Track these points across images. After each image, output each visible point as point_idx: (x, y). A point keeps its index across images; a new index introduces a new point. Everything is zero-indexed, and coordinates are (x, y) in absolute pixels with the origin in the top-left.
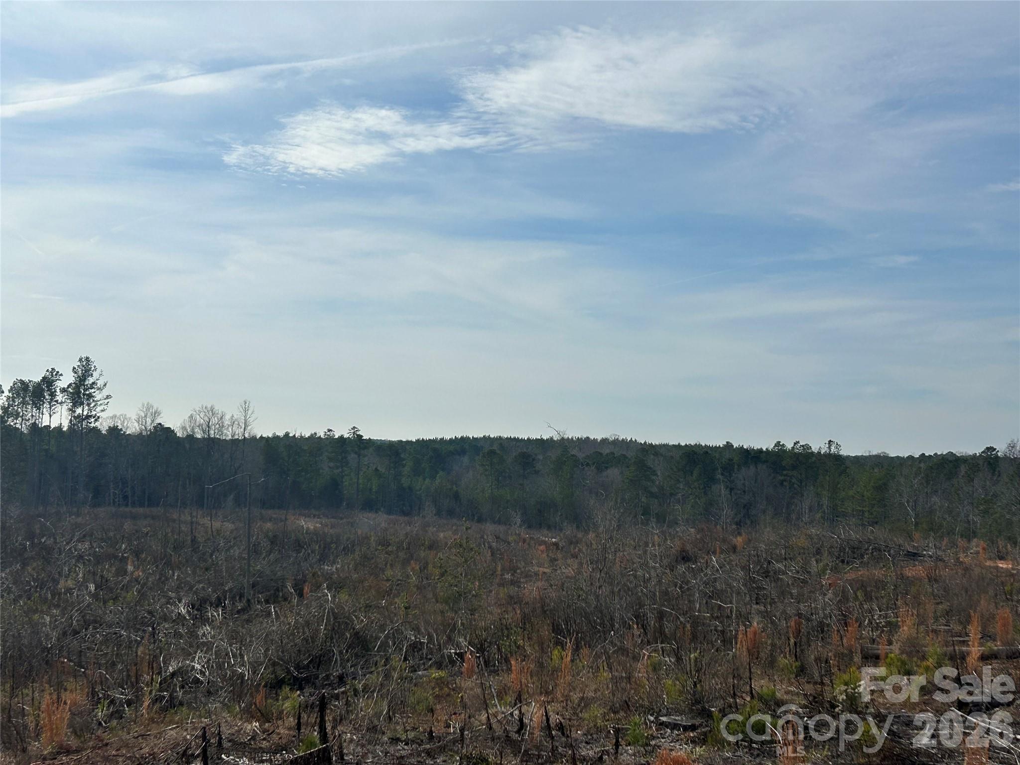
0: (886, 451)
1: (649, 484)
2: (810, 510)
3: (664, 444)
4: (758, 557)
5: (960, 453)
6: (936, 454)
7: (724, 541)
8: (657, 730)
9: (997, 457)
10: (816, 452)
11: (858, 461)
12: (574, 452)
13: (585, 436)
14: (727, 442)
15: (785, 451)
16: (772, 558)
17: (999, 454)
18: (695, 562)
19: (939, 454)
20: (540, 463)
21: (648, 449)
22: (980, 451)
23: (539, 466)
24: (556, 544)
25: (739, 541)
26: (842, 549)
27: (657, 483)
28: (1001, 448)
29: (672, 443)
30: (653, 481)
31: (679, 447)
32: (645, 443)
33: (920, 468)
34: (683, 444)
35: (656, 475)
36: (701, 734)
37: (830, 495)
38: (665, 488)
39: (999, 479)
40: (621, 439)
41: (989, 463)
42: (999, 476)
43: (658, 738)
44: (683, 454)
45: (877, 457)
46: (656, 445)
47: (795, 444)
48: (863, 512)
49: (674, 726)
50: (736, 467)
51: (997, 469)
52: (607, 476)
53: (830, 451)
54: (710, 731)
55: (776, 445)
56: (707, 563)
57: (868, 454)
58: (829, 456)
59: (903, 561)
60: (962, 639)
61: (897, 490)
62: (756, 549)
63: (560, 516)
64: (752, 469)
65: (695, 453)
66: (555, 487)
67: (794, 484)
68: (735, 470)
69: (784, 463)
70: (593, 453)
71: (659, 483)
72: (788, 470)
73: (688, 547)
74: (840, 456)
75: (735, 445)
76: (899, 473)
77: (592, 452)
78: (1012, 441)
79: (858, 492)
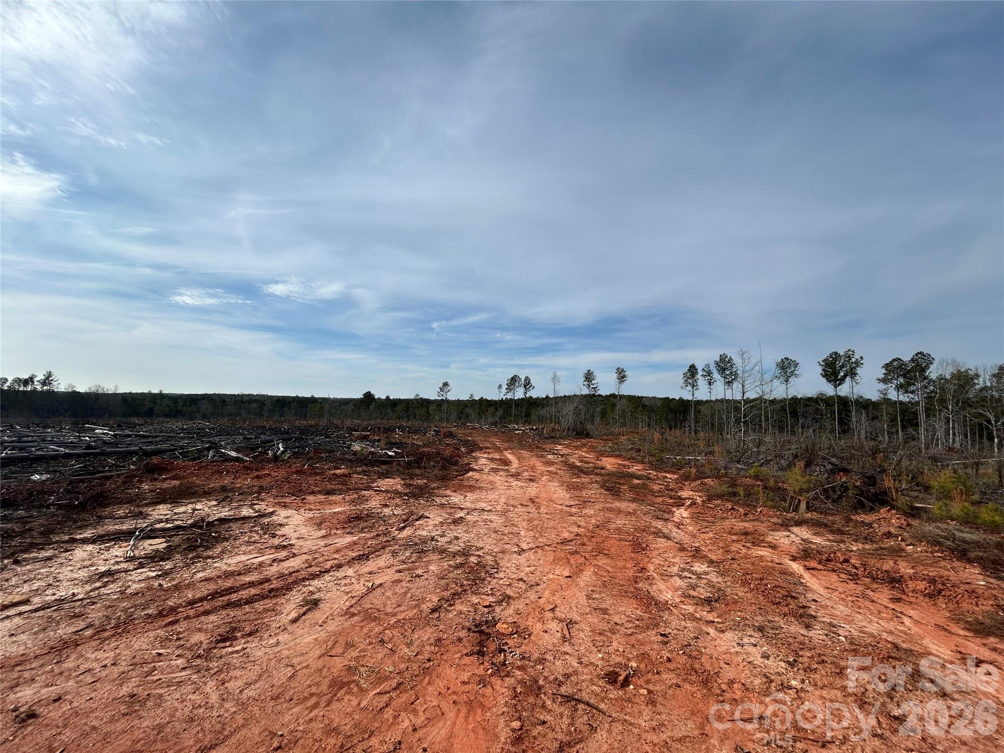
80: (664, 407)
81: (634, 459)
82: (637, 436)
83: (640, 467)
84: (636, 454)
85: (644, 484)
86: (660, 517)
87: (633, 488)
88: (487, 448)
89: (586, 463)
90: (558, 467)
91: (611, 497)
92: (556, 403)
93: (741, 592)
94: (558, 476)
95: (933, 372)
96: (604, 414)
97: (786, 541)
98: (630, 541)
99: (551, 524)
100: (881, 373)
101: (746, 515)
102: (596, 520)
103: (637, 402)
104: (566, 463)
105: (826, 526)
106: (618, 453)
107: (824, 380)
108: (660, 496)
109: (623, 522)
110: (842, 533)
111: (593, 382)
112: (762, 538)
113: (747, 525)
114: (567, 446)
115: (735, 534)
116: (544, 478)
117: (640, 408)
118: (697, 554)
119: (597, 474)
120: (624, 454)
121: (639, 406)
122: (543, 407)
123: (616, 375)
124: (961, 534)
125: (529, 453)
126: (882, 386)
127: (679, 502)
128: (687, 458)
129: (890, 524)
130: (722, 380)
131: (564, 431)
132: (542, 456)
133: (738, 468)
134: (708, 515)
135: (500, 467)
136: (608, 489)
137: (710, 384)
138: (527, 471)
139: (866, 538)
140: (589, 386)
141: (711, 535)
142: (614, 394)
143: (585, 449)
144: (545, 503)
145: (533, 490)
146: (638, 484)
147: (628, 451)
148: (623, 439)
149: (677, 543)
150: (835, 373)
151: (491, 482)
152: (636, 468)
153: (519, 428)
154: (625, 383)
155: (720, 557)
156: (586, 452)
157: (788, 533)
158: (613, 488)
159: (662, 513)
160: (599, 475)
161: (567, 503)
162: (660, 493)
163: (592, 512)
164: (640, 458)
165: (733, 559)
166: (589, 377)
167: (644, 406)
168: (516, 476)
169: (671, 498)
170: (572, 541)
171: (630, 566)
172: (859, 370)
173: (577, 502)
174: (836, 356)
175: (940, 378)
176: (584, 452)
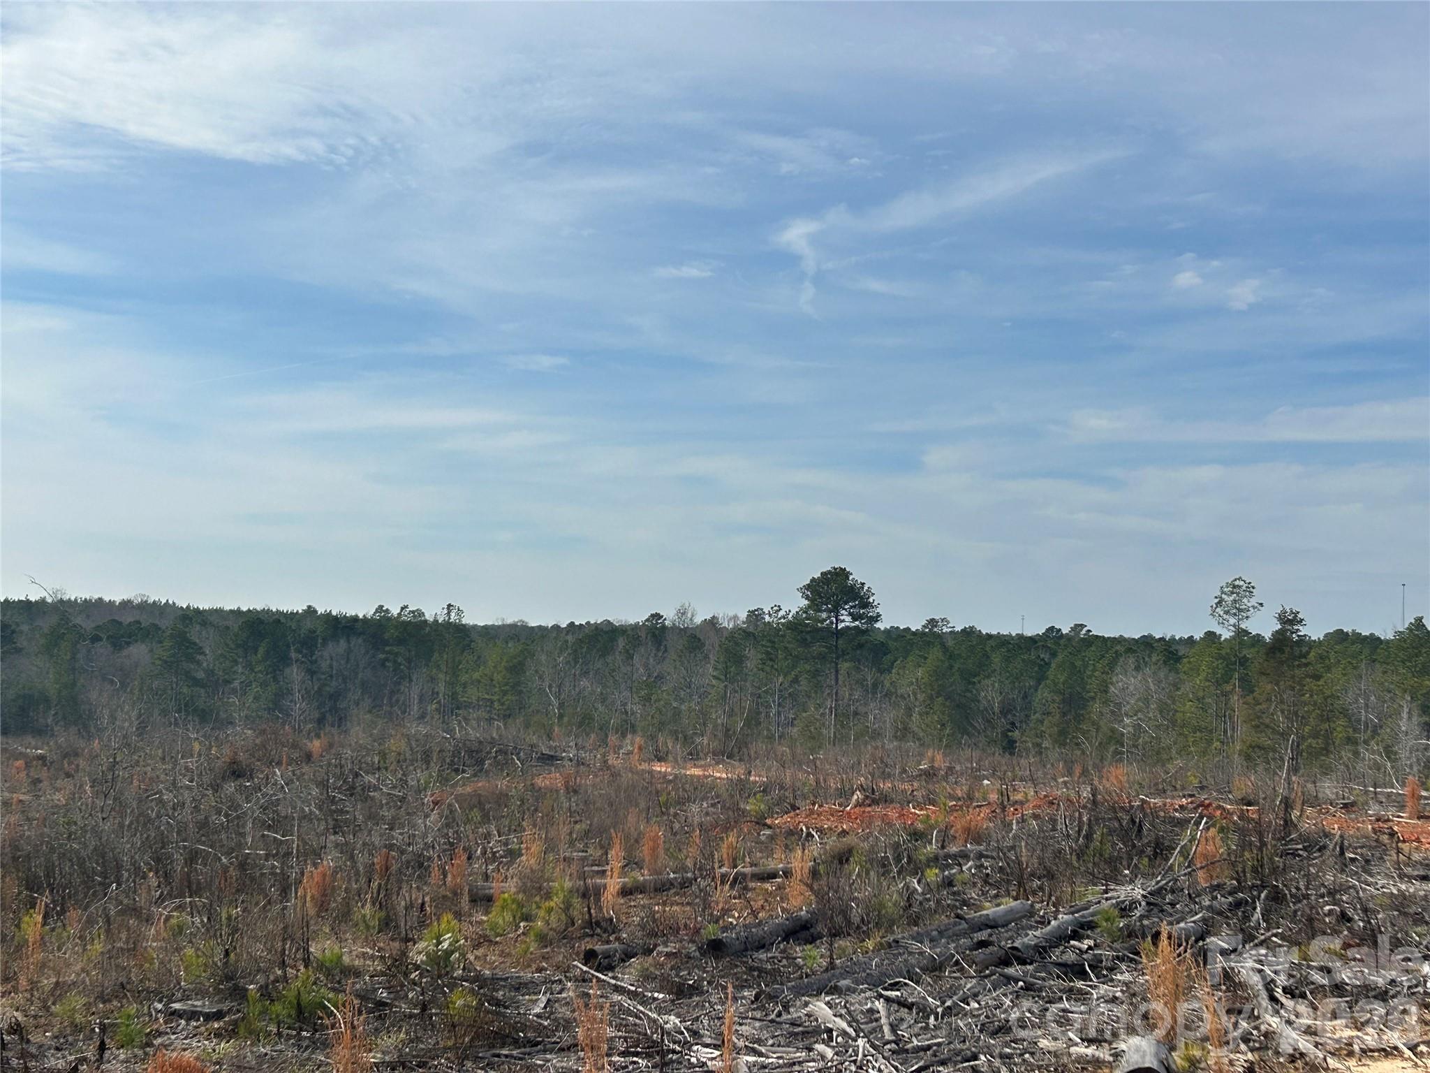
0: (524, 619)
1: (193, 667)
2: (421, 700)
3: (216, 610)
4: (341, 768)
5: (618, 622)
6: (588, 623)
7: (295, 746)
8: (166, 1023)
9: (664, 627)
10: (432, 620)
11: (489, 633)
12: (78, 620)
13: (96, 597)
14: (309, 607)
15: (389, 619)
16: (360, 769)
17: (667, 623)
18: (251, 778)
19: (592, 622)
20: (23, 637)
21: (192, 616)
22: (644, 620)
23: (22, 642)
24: (42, 758)
25: (316, 745)
26: (456, 753)
27: (205, 665)
28: (669, 615)
29: (228, 607)
30: (199, 663)
31: (238, 613)
32: (188, 607)
33: (567, 641)
34: (244, 609)
35: (203, 653)
36: (229, 1023)
37: (448, 679)
38: (216, 672)
39: (665, 655)
40: (151, 601)
41: (654, 635)
42: (666, 651)
43: (167, 1033)
44: (245, 622)
45: (513, 626)
46: (205, 611)
47: (402, 609)
48: (492, 702)
49: (192, 1015)
50: (320, 641)
51: (665, 643)
52: (129, 656)
53: (450, 618)
54: (243, 1018)
55: (377, 611)
56: (267, 779)
57: (500, 623)
58: (448, 625)
59: (536, 766)
60: (600, 869)
61: (537, 671)
62: (338, 756)
63: (54, 715)
64: (343, 643)
65: (261, 622)
66: (48, 673)
67: (400, 664)
68: (319, 646)
69: (386, 636)
70: (108, 622)
71: (208, 665)
72: (391, 645)
73: (242, 756)
74: (464, 626)
75: (321, 610)
76: (539, 649)
77: (106, 621)
78: (682, 606)
79: (486, 675)
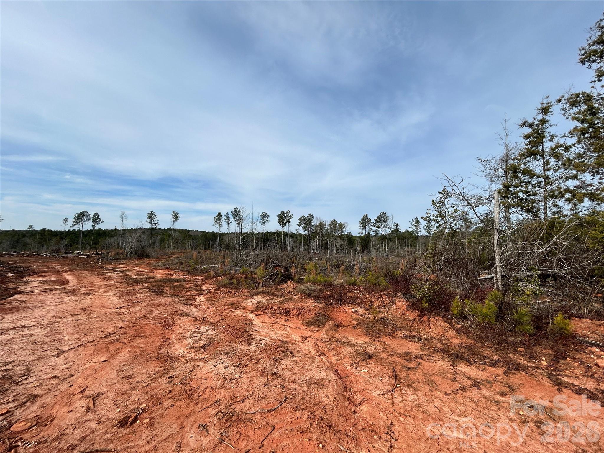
80: (202, 237)
81: (178, 269)
82: (182, 255)
83: (181, 274)
84: (180, 266)
85: (180, 285)
86: (187, 303)
87: (173, 288)
88: (44, 272)
89: (142, 275)
90: (116, 280)
91: (156, 296)
92: (123, 234)
93: (223, 336)
94: (115, 287)
95: (314, 223)
96: (162, 241)
97: (250, 304)
98: (162, 323)
99: (98, 325)
100: (298, 222)
101: (235, 294)
102: (140, 314)
103: (186, 234)
104: (124, 277)
105: (268, 293)
106: (167, 266)
107: (279, 224)
108: (190, 291)
109: (160, 311)
110: (273, 295)
111: (154, 220)
112: (240, 305)
113: (234, 299)
114: (128, 265)
115: (227, 305)
116: (101, 291)
117: (187, 238)
118: (204, 321)
119: (148, 282)
120: (171, 267)
121: (186, 236)
122: (112, 237)
123: (172, 216)
124: (311, 288)
125: (90, 272)
126: (298, 227)
127: (200, 293)
128: (210, 266)
129: (290, 288)
130: (235, 222)
131: (127, 254)
132: (103, 274)
133: (236, 269)
134: (215, 298)
135: (55, 287)
136: (155, 291)
137: (228, 224)
138: (85, 287)
139: (281, 296)
140: (151, 222)
141: (215, 308)
142: (170, 228)
143: (143, 266)
144: (97, 309)
145: (86, 301)
146: (176, 285)
147: (175, 264)
148: (173, 257)
149: (194, 317)
150: (283, 221)
151: (40, 301)
152: (178, 275)
153: (83, 254)
154: (178, 221)
155: (217, 320)
156: (144, 268)
157: (252, 300)
158: (159, 290)
159: (188, 301)
160: (149, 282)
161: (118, 306)
162: (190, 289)
163: (138, 309)
164: (181, 269)
165: (223, 319)
166: (151, 216)
167: (190, 236)
168: (72, 292)
169: (196, 291)
170: (115, 333)
171: (158, 339)
172: (291, 220)
173: (127, 304)
174: (283, 213)
175: (316, 225)
176: (142, 268)
